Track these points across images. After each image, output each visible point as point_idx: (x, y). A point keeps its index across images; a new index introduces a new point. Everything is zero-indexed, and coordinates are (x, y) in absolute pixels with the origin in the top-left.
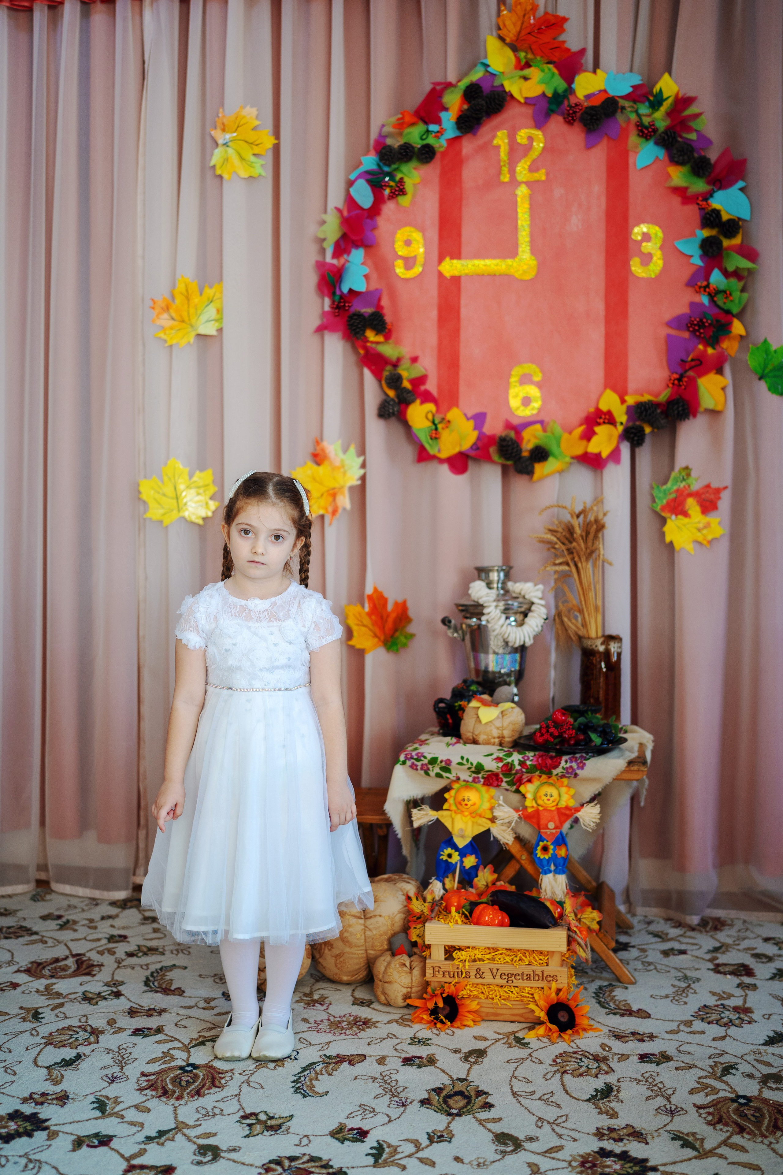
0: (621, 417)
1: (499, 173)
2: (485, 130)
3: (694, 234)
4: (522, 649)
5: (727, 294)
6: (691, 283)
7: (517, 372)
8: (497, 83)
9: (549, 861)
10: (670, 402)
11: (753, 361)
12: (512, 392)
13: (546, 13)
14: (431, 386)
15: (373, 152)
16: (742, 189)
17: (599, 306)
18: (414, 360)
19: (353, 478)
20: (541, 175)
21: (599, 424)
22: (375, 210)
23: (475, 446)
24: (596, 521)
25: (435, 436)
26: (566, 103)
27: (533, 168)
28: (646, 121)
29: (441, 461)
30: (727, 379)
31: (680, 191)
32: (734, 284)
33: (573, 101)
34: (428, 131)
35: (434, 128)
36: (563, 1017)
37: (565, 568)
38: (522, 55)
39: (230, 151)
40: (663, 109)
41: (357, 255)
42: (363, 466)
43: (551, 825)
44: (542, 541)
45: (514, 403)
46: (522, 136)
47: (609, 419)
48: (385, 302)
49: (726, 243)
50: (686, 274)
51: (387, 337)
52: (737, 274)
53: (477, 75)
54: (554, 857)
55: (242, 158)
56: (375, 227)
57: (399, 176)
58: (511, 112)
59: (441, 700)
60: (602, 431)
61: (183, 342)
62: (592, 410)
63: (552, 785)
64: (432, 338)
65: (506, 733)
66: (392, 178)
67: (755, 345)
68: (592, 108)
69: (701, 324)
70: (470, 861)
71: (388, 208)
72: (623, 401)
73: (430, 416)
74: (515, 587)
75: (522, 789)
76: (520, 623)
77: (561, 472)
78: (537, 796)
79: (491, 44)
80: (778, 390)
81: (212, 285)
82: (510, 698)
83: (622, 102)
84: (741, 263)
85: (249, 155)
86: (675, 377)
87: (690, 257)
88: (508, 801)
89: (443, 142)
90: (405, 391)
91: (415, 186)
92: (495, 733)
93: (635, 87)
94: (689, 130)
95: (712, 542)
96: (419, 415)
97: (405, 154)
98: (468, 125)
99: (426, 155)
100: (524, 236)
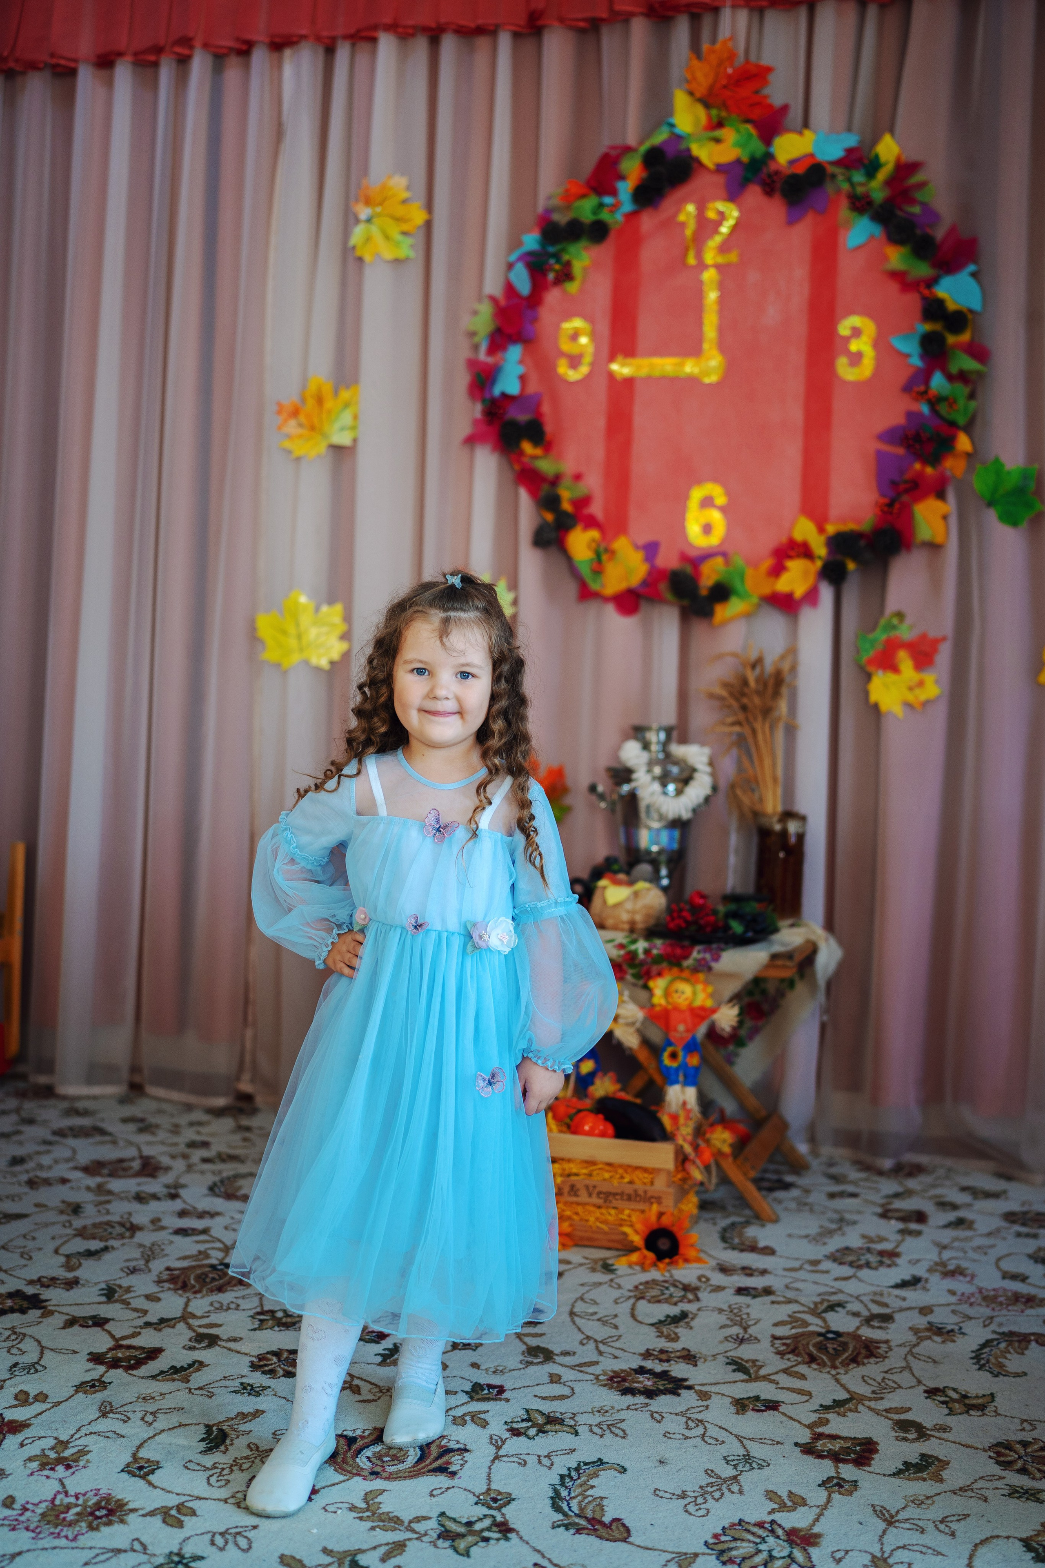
0: (820, 550)
1: (684, 254)
2: (667, 204)
3: (912, 329)
4: (677, 824)
5: (951, 402)
6: (907, 388)
7: (697, 494)
8: (683, 146)
9: (677, 1070)
10: (878, 534)
11: (981, 483)
12: (689, 517)
13: (746, 63)
14: (596, 509)
15: (536, 230)
16: (974, 275)
17: (796, 414)
18: (578, 477)
20: (733, 257)
21: (790, 557)
22: (535, 299)
23: (645, 583)
25: (598, 568)
26: (765, 170)
27: (724, 249)
28: (860, 190)
29: (607, 599)
30: (950, 506)
31: (899, 276)
32: (960, 390)
33: (772, 167)
34: (600, 204)
35: (608, 200)
36: (664, 1244)
37: (737, 729)
38: (714, 112)
39: (374, 230)
40: (882, 175)
41: (514, 353)
43: (681, 1028)
45: (693, 530)
46: (713, 210)
47: (805, 551)
48: (546, 408)
49: (951, 339)
50: (903, 377)
51: (547, 450)
52: (962, 377)
53: (660, 137)
54: (684, 1066)
55: (387, 237)
56: (535, 319)
57: (566, 257)
58: (699, 182)
60: (796, 565)
61: (313, 453)
62: (784, 539)
63: (687, 980)
64: (599, 452)
65: (638, 918)
66: (558, 258)
67: (984, 464)
68: (794, 177)
69: (918, 438)
70: (588, 1068)
71: (552, 297)
72: (821, 530)
73: (594, 545)
74: (678, 750)
75: (651, 984)
76: (679, 792)
77: (748, 616)
78: (667, 994)
79: (681, 99)
80: (1010, 519)
81: (348, 387)
82: (655, 878)
83: (831, 169)
84: (969, 364)
85: (394, 232)
86: (886, 501)
87: (907, 356)
88: (634, 999)
89: (619, 217)
90: (565, 514)
91: (585, 269)
92: (625, 917)
93: (849, 151)
94: (913, 201)
95: (926, 704)
96: (581, 543)
97: (575, 232)
98: (648, 198)
99: (598, 233)
100: (711, 329)
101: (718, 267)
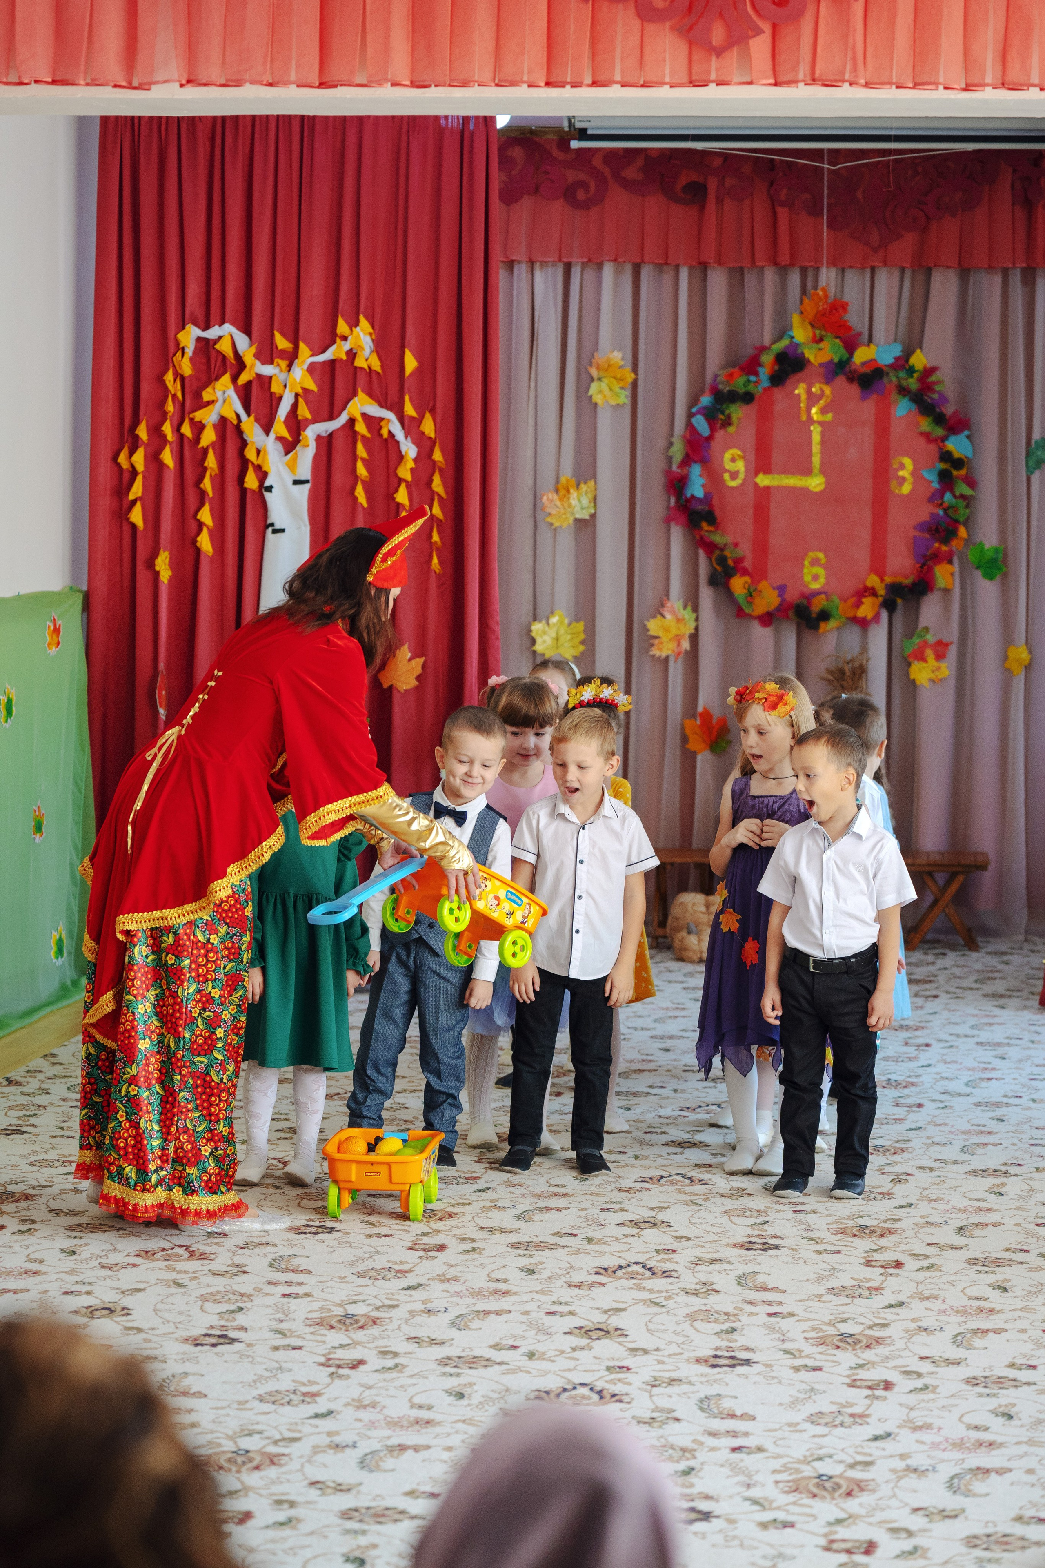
0: (882, 592)
1: (799, 412)
2: (789, 382)
3: (935, 467)
5: (955, 508)
6: (931, 500)
7: (809, 557)
8: (799, 351)
10: (914, 584)
11: (972, 556)
12: (805, 571)
13: (835, 300)
14: (748, 564)
15: (707, 392)
16: (968, 437)
17: (867, 514)
18: (736, 545)
19: (690, 628)
20: (829, 417)
21: (865, 596)
22: (710, 438)
23: (778, 609)
24: (861, 666)
25: (749, 599)
26: (848, 368)
27: (823, 411)
28: (904, 383)
29: (754, 617)
30: (956, 568)
31: (926, 435)
32: (961, 503)
33: (853, 367)
34: (749, 381)
35: (753, 378)
38: (818, 332)
39: (604, 387)
40: (915, 375)
41: (698, 469)
42: (697, 619)
44: (823, 679)
45: (807, 578)
46: (816, 389)
47: (873, 592)
48: (715, 502)
49: (955, 474)
50: (929, 494)
51: (717, 528)
52: (963, 497)
53: (784, 343)
55: (612, 390)
56: (709, 448)
57: (727, 412)
58: (809, 372)
60: (868, 601)
61: (565, 525)
62: (861, 586)
64: (749, 530)
66: (723, 413)
67: (974, 545)
68: (865, 373)
69: (937, 530)
71: (719, 435)
72: (882, 580)
73: (747, 586)
77: (839, 629)
79: (796, 319)
80: (989, 577)
81: (585, 483)
83: (885, 369)
84: (966, 490)
85: (616, 388)
86: (918, 565)
87: (931, 482)
89: (760, 389)
90: (729, 566)
91: (738, 419)
93: (897, 359)
94: (934, 391)
95: (942, 680)
96: (738, 584)
97: (733, 397)
98: (778, 379)
99: (748, 398)
100: (816, 460)
101: (821, 423)
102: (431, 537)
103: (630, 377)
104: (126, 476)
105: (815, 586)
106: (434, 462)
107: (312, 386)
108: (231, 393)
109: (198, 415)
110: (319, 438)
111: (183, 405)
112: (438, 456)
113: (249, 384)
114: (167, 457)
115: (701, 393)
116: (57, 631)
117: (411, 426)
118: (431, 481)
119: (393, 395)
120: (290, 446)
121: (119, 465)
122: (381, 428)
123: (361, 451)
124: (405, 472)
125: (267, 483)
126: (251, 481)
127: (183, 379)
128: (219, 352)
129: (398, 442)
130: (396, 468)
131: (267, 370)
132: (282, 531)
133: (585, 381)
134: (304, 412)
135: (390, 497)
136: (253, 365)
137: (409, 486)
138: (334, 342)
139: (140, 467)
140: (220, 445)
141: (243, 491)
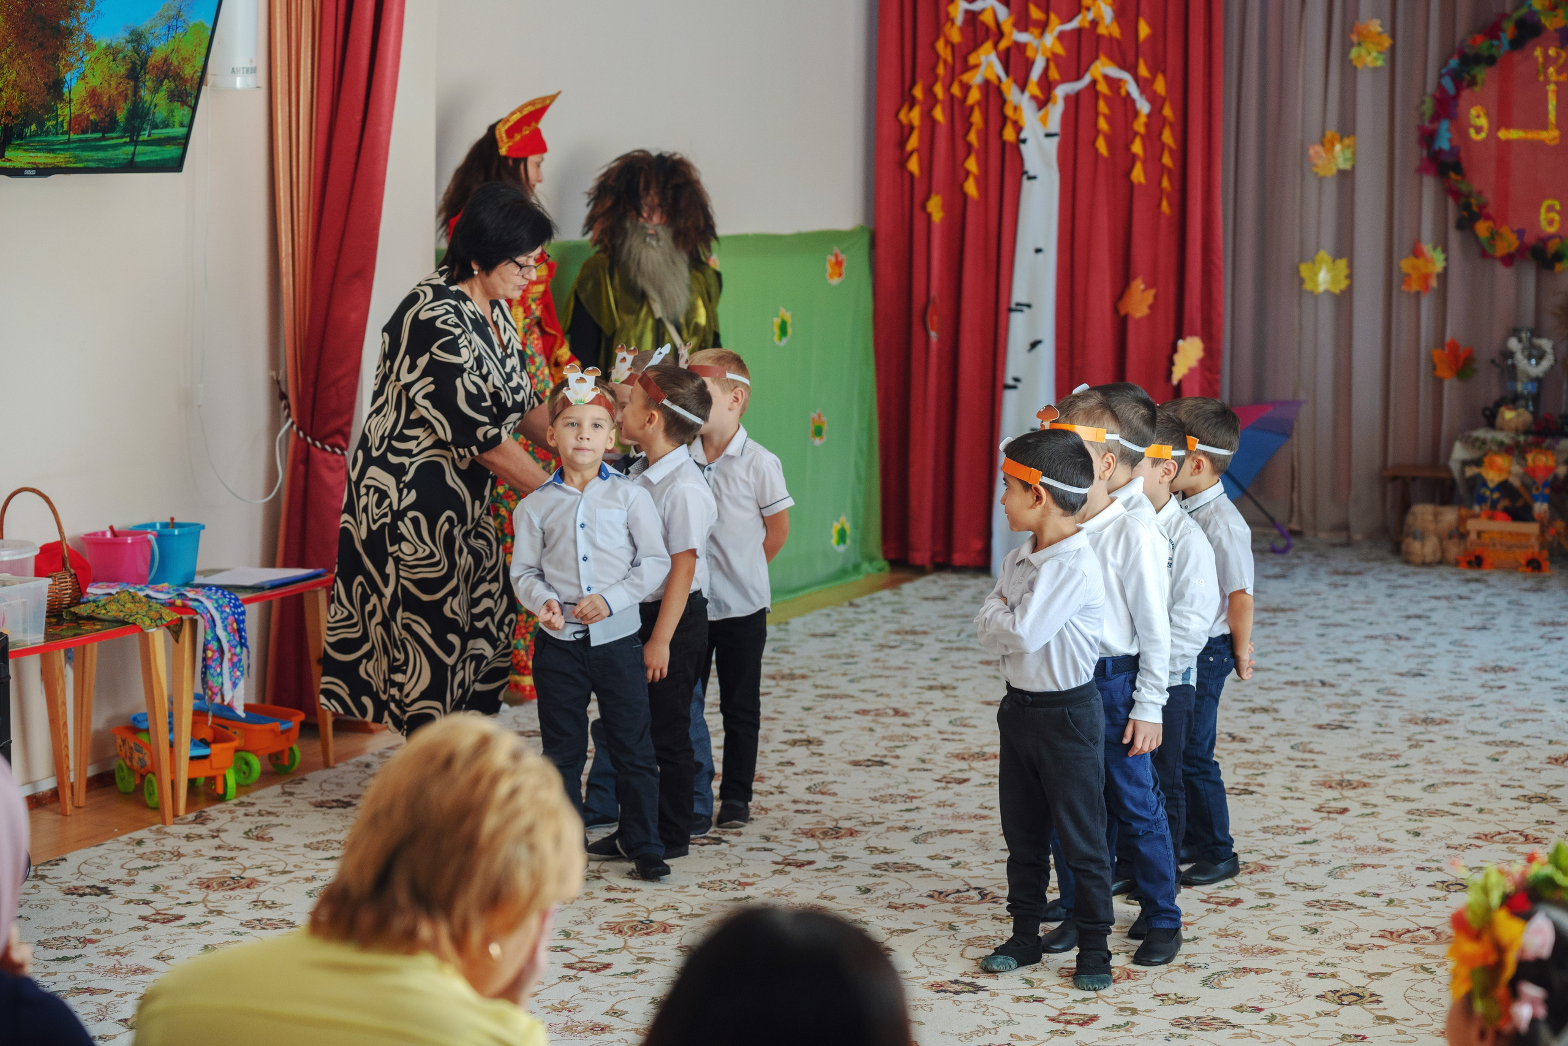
1: (1538, 72)
2: (1527, 46)
4: (1538, 380)
7: (1547, 203)
8: (1536, 18)
9: (1539, 496)
12: (1541, 216)
14: (1491, 210)
15: (1455, 55)
18: (1480, 193)
19: (1439, 265)
20: (1562, 78)
22: (1457, 96)
23: (1517, 251)
25: (1492, 242)
27: (1559, 72)
29: (1496, 258)
34: (1492, 46)
35: (1496, 43)
36: (1534, 565)
39: (1363, 51)
41: (1445, 124)
42: (1446, 260)
43: (1540, 476)
45: (1543, 223)
46: (1552, 52)
48: (1463, 154)
51: (1463, 178)
53: (1523, 11)
55: (1370, 55)
56: (1456, 105)
57: (1473, 72)
58: (1545, 37)
59: (1485, 409)
61: (1329, 175)
63: (1543, 454)
64: (1492, 178)
65: (1520, 425)
66: (1469, 73)
70: (1496, 495)
71: (1465, 94)
73: (1490, 230)
74: (1536, 342)
75: (1526, 456)
76: (1538, 364)
78: (1534, 460)
81: (1348, 136)
82: (1527, 407)
85: (1375, 52)
88: (1518, 463)
89: (1502, 52)
90: (1473, 211)
91: (1483, 79)
92: (1513, 425)
96: (1482, 228)
97: (1478, 60)
98: (1517, 44)
99: (1491, 60)
100: (1552, 116)
101: (1555, 83)
102: (1160, 183)
103: (1387, 42)
104: (906, 131)
105: (1552, 230)
106: (1164, 119)
107: (1060, 50)
108: (993, 58)
109: (966, 77)
110: (1067, 98)
111: (953, 68)
112: (1167, 112)
113: (1008, 50)
114: (939, 114)
115: (1450, 57)
116: (839, 263)
117: (1145, 86)
118: (1160, 134)
119: (1130, 58)
120: (1042, 103)
121: (899, 122)
122: (1119, 88)
123: (1103, 107)
124: (1139, 126)
125: (1023, 136)
126: (1009, 134)
127: (953, 46)
128: (983, 24)
129: (1133, 101)
130: (1132, 122)
131: (1023, 37)
132: (1034, 178)
133: (1347, 46)
134: (1054, 74)
135: (1127, 147)
136: (1011, 34)
137: (1143, 138)
138: (1079, 12)
139: (916, 122)
140: (984, 103)
141: (1004, 143)
